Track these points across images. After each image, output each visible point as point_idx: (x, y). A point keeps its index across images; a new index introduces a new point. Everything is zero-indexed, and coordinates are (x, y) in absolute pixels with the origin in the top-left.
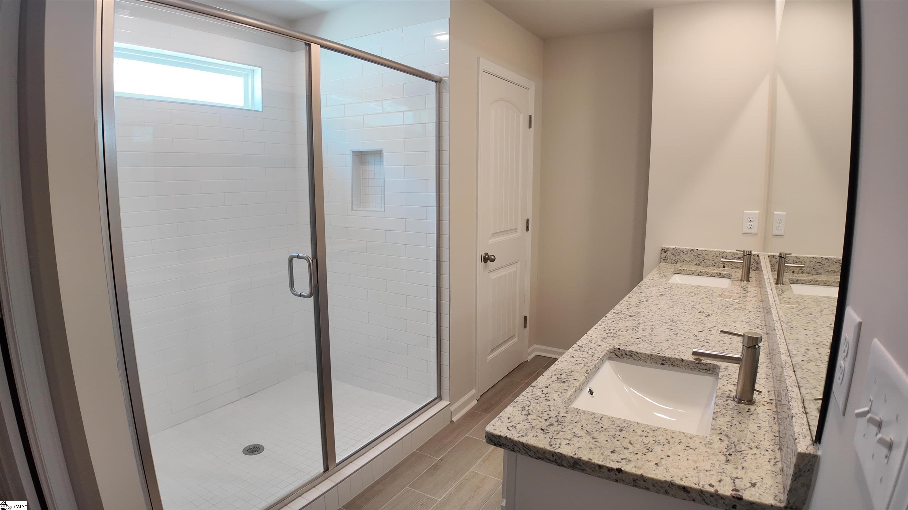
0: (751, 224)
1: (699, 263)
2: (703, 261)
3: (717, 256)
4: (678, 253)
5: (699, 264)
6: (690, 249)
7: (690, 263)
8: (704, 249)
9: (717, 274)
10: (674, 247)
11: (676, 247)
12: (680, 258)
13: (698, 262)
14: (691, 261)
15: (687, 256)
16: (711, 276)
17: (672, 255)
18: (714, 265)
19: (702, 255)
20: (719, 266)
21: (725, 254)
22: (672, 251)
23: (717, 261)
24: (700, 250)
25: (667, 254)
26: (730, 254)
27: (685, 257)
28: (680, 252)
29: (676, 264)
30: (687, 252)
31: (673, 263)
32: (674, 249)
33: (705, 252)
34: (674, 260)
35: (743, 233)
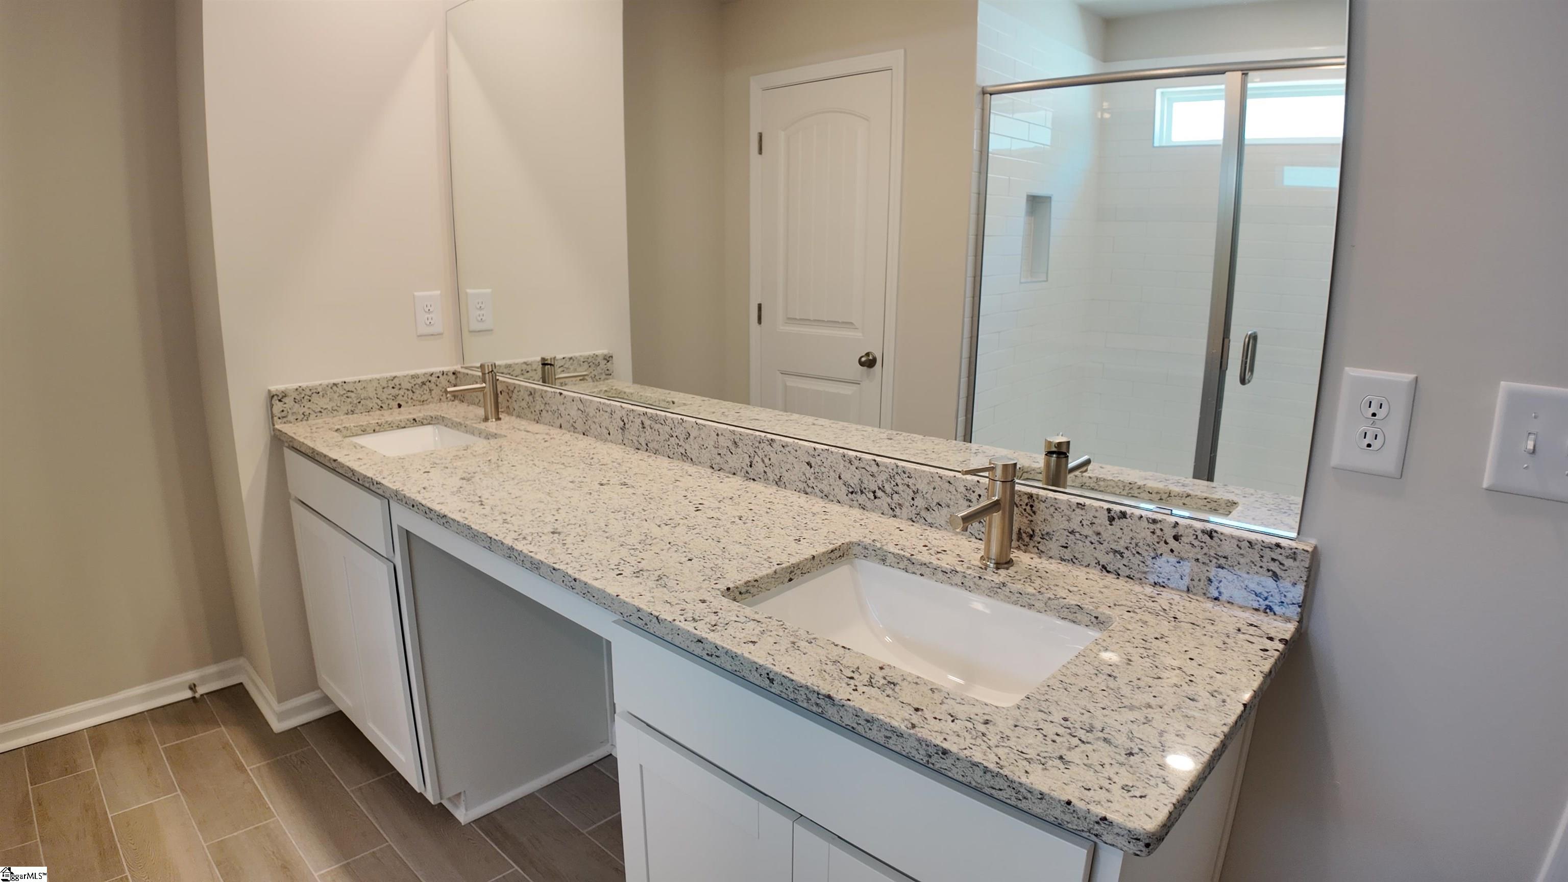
0: (429, 316)
1: (353, 409)
2: (359, 402)
3: (384, 388)
4: (307, 397)
5: (352, 411)
6: (329, 384)
7: (335, 413)
8: (356, 378)
9: (407, 422)
10: (296, 386)
11: (300, 385)
12: (314, 407)
13: (350, 408)
14: (336, 408)
15: (326, 400)
16: (398, 427)
17: (296, 405)
18: (381, 407)
19: (355, 390)
20: (390, 407)
21: (396, 381)
22: (295, 395)
23: (384, 397)
24: (349, 383)
25: (285, 403)
26: (407, 379)
27: (323, 403)
28: (310, 393)
29: (307, 420)
30: (324, 392)
31: (301, 421)
32: (297, 389)
33: (360, 383)
34: (301, 413)
35: (419, 336)
